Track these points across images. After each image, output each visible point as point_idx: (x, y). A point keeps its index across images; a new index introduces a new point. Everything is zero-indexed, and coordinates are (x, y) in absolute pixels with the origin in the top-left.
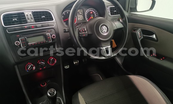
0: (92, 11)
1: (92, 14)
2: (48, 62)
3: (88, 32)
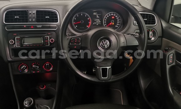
0: (115, 15)
1: (113, 19)
2: (43, 67)
3: (81, 44)
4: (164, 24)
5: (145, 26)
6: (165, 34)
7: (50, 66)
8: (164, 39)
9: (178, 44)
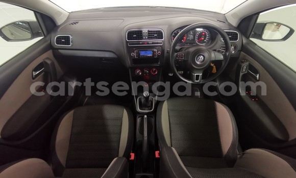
0: (205, 31)
3: (184, 58)
4: (245, 41)
5: (230, 42)
6: (244, 48)
7: (156, 71)
8: (242, 52)
9: (258, 62)
